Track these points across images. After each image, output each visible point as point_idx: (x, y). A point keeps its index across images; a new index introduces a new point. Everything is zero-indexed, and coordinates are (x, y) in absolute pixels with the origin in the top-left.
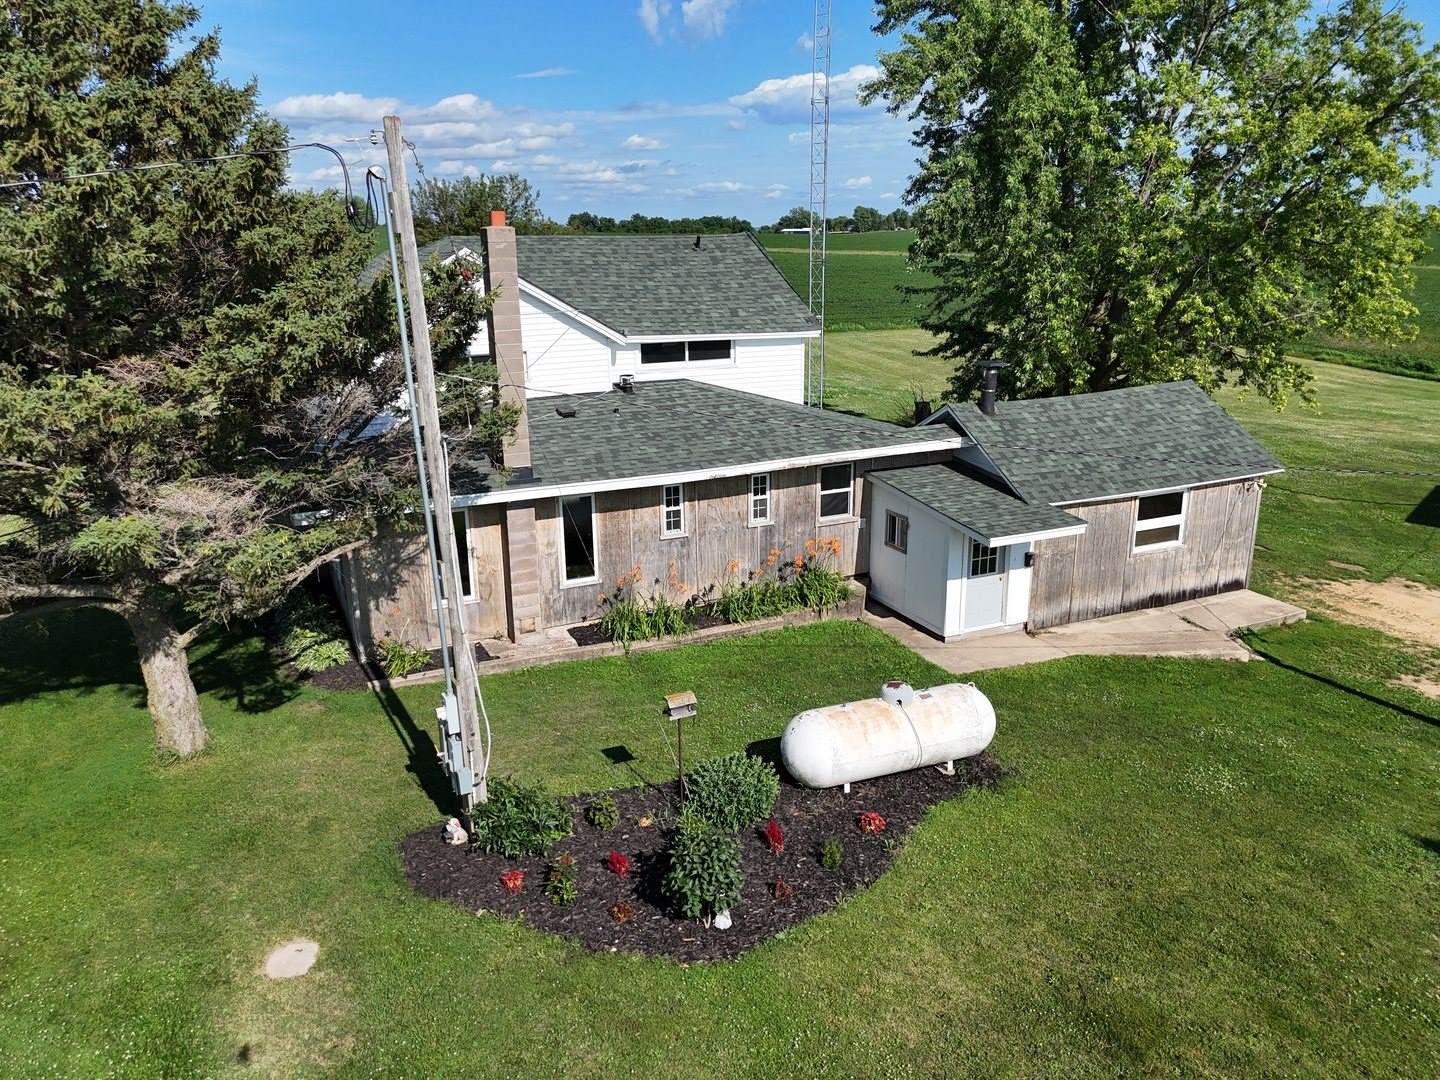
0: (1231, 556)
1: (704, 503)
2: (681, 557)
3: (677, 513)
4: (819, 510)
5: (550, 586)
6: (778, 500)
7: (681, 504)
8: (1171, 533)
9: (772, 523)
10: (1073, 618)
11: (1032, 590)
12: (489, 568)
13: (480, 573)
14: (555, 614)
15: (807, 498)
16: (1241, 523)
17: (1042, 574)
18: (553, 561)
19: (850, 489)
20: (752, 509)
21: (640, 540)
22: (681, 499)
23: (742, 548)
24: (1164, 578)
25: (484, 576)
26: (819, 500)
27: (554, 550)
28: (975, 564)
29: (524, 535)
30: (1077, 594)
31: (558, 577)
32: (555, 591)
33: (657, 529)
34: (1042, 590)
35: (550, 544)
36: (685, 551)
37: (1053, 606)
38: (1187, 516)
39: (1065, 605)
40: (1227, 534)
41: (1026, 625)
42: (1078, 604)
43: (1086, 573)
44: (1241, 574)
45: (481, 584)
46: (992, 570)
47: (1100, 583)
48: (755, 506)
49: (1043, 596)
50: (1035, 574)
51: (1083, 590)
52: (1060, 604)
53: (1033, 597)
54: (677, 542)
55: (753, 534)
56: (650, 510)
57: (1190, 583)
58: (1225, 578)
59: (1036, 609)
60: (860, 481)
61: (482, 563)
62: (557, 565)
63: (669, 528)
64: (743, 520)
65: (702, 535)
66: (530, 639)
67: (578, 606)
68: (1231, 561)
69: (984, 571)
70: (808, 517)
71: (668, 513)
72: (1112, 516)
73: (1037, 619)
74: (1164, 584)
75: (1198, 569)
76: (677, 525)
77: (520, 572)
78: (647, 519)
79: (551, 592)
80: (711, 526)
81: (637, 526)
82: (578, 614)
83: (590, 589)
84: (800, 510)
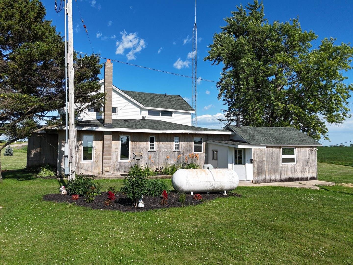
0: (311, 169)
1: (161, 143)
2: (154, 157)
3: (153, 145)
4: (193, 149)
5: (115, 161)
6: (182, 145)
7: (154, 142)
8: (292, 160)
9: (180, 151)
10: (267, 181)
11: (254, 171)
12: (98, 153)
13: (95, 154)
14: (117, 169)
15: (190, 146)
16: (312, 160)
17: (256, 166)
18: (117, 153)
19: (202, 145)
20: (174, 147)
21: (142, 151)
22: (154, 141)
23: (172, 157)
24: (292, 173)
25: (96, 155)
26: (193, 147)
27: (117, 150)
28: (236, 160)
29: (108, 142)
30: (267, 174)
31: (118, 158)
32: (117, 163)
33: (147, 148)
34: (256, 171)
35: (116, 148)
36: (155, 156)
37: (260, 177)
38: (296, 155)
39: (264, 177)
40: (308, 162)
41: (253, 181)
42: (267, 177)
43: (269, 168)
44: (315, 175)
45: (95, 157)
46: (241, 163)
47: (274, 171)
48: (175, 146)
49: (257, 173)
50: (254, 166)
51: (269, 172)
52: (262, 176)
53: (254, 173)
54: (153, 153)
55: (175, 153)
56: (146, 142)
57: (300, 175)
58: (310, 176)
59: (255, 177)
60: (204, 143)
61: (96, 151)
62: (118, 155)
63: (151, 149)
64: (172, 149)
65: (160, 152)
66: (108, 174)
67: (123, 168)
68: (311, 171)
69: (239, 163)
70: (190, 151)
71: (151, 144)
72: (274, 152)
73: (256, 180)
74: (292, 174)
75: (302, 172)
76: (153, 148)
77: (106, 153)
78: (145, 145)
79: (116, 163)
80: (162, 150)
81: (142, 147)
82: (123, 170)
83: (127, 163)
84: (188, 148)
